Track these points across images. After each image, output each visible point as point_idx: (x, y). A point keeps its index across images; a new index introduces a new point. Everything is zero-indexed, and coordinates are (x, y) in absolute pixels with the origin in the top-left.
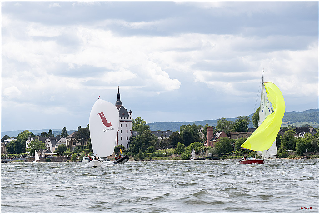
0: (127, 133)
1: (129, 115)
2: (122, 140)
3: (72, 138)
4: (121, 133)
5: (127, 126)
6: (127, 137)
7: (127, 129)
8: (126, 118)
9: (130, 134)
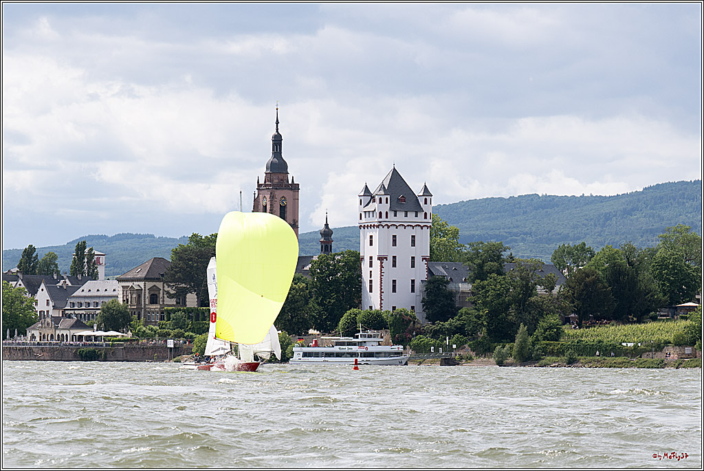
0: (413, 266)
1: (422, 203)
2: (394, 290)
3: (146, 279)
4: (394, 265)
5: (413, 244)
6: (413, 281)
7: (413, 251)
8: (411, 215)
9: (421, 273)
